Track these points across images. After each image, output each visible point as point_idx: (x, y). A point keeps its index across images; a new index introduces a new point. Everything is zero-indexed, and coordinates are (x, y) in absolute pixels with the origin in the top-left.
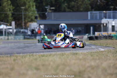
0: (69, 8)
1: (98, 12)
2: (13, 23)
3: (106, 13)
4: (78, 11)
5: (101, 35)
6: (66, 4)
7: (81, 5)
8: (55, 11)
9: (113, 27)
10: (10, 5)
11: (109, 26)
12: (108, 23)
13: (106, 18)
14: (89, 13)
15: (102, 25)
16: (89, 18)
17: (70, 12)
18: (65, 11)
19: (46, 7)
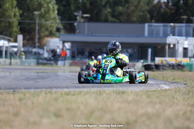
0: (113, 16)
1: (161, 25)
2: (20, 37)
3: (174, 27)
4: (129, 21)
5: (164, 62)
6: (109, 10)
7: (134, 11)
8: (90, 20)
9: (185, 49)
10: (15, 7)
11: (178, 48)
12: (178, 43)
13: (174, 35)
14: (146, 25)
15: (167, 47)
16: (146, 34)
17: (115, 22)
18: (106, 21)
19: (76, 14)
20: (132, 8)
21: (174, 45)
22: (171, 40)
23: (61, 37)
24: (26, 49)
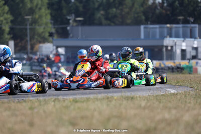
0: (107, 19)
1: (157, 26)
2: (12, 43)
3: (171, 29)
4: (123, 23)
5: (163, 66)
6: (102, 12)
7: (128, 13)
8: (83, 23)
9: (183, 51)
10: (7, 13)
11: (176, 50)
12: (175, 45)
13: (171, 36)
14: (142, 27)
15: (164, 49)
16: (142, 36)
17: (109, 25)
18: (100, 24)
19: (68, 18)
20: (126, 10)
21: (172, 47)
22: (168, 42)
23: (54, 42)
24: (18, 55)
